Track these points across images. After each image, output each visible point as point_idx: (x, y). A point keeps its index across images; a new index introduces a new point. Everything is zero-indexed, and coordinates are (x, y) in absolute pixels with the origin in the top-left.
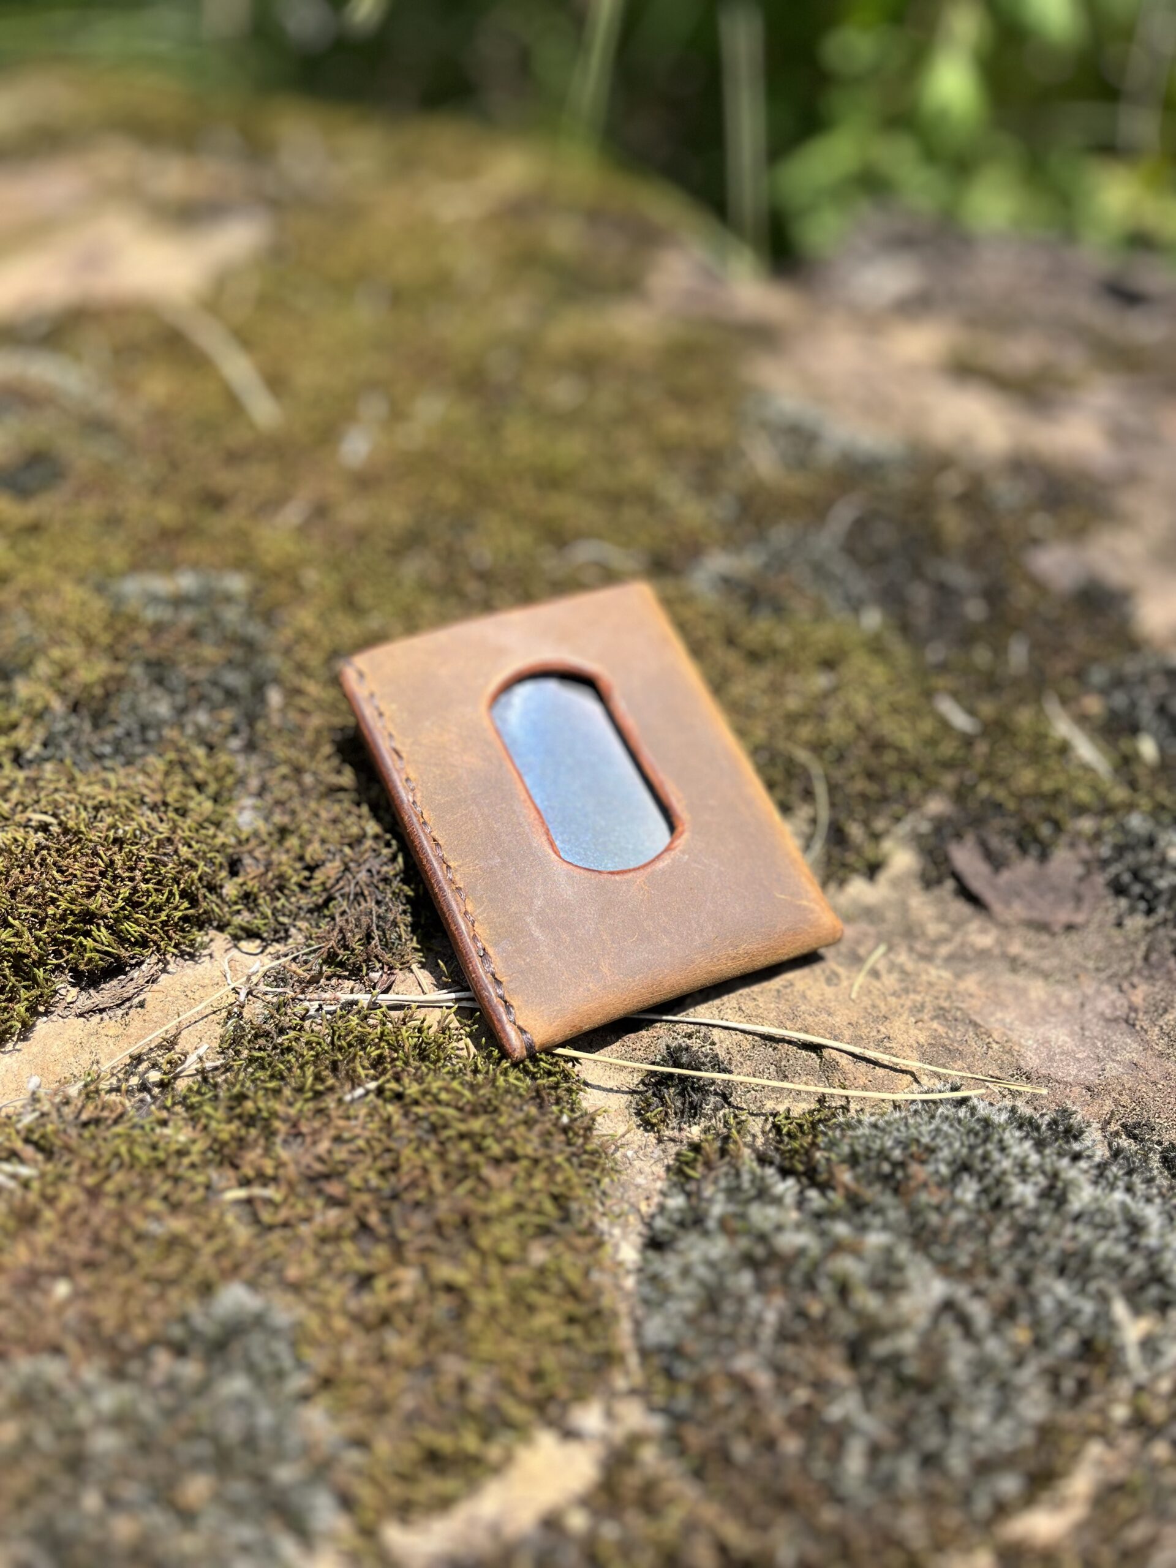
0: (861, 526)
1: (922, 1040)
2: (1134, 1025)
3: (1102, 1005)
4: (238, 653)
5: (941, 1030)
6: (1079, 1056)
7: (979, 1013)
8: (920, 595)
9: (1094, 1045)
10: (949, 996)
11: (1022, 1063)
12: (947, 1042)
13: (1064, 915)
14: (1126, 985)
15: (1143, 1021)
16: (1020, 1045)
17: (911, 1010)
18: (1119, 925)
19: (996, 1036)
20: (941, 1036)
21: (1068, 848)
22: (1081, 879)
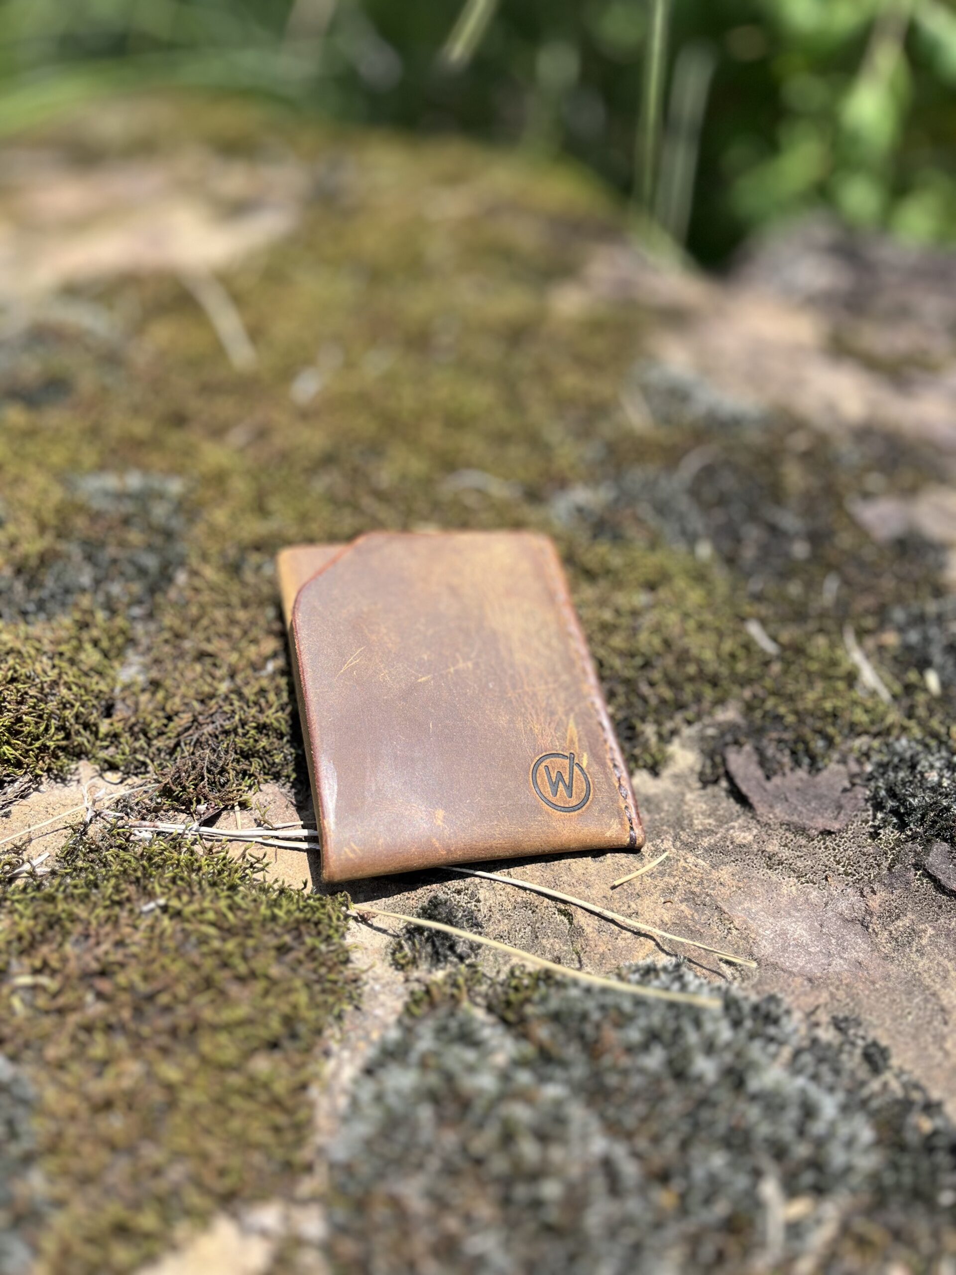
0: (708, 472)
1: (666, 919)
2: (867, 927)
3: (842, 906)
4: (158, 541)
5: (687, 912)
6: (812, 950)
7: (727, 901)
8: (753, 534)
9: (829, 941)
10: (701, 883)
11: (755, 950)
12: (691, 923)
13: (821, 823)
14: (867, 890)
15: (876, 925)
16: (757, 934)
17: (663, 891)
18: (874, 835)
19: (736, 923)
20: (686, 917)
21: (839, 762)
22: (845, 790)
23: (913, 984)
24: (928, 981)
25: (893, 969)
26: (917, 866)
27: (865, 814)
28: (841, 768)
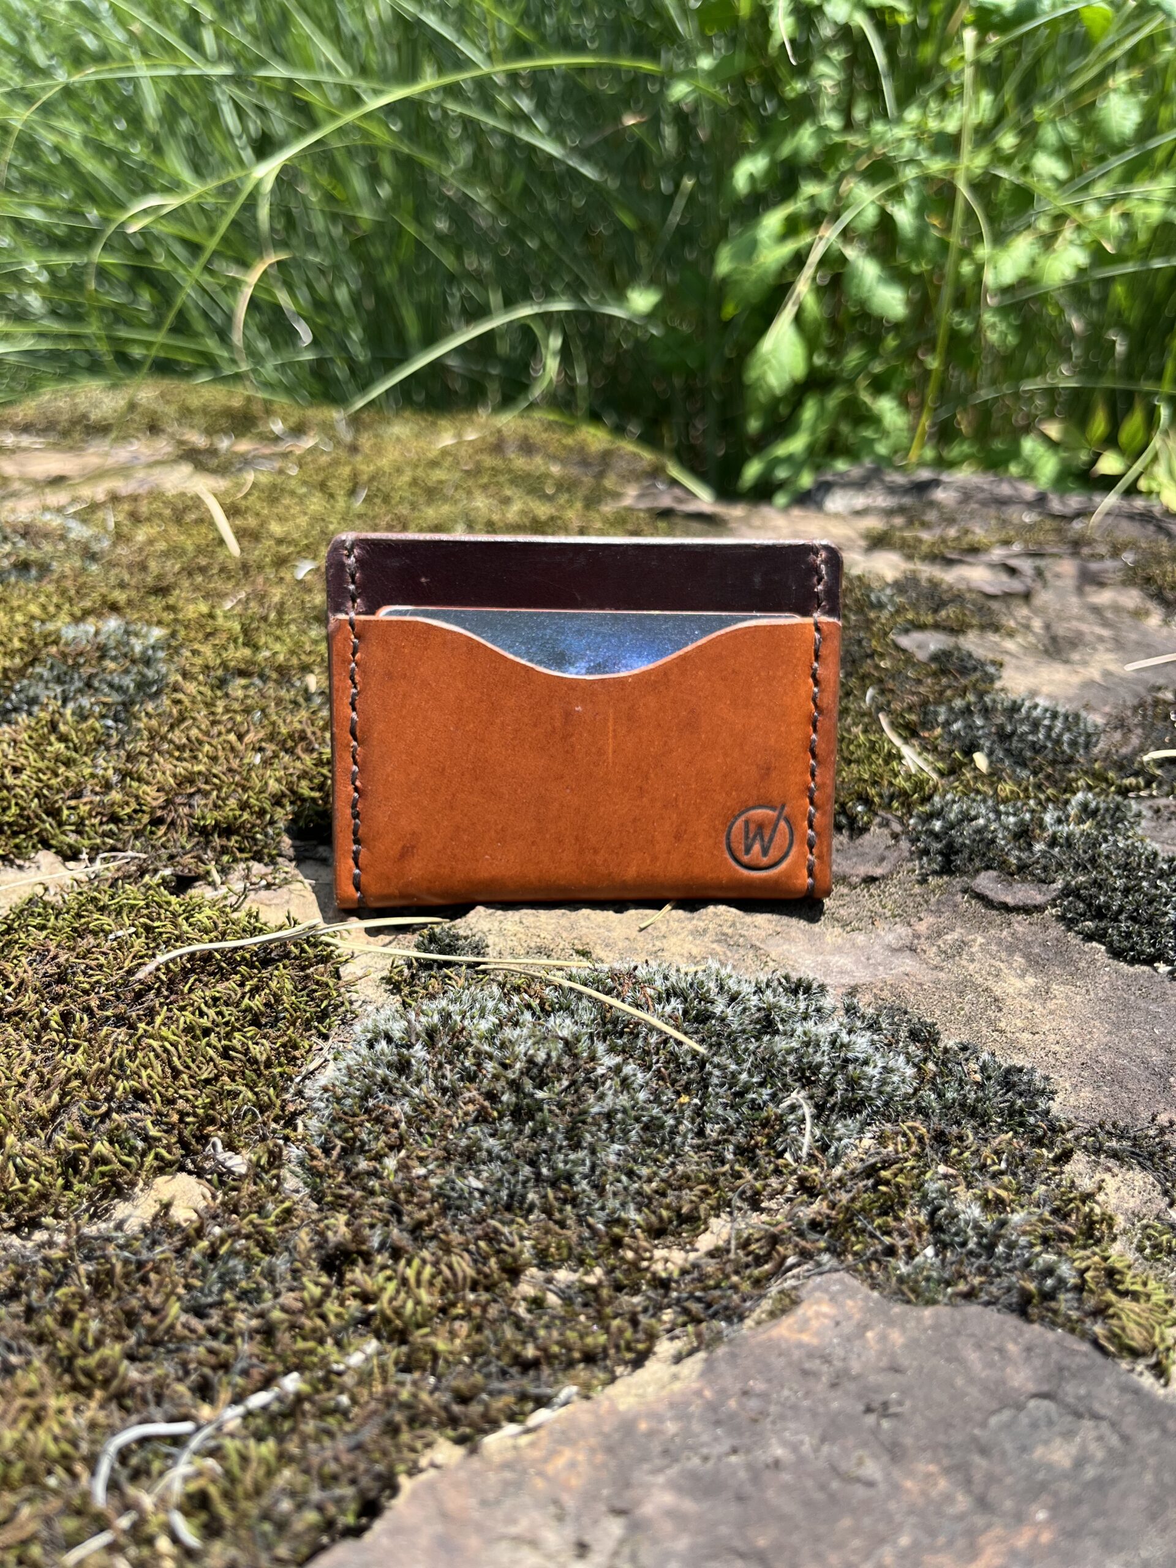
1: (695, 952)
2: (915, 949)
3: (890, 938)
5: (719, 949)
7: (763, 941)
10: (733, 925)
12: (723, 959)
13: (863, 870)
14: (913, 920)
15: (923, 944)
16: (796, 962)
17: (691, 933)
18: (923, 881)
19: (773, 955)
20: (718, 954)
21: (881, 825)
22: (888, 847)
23: (963, 986)
24: (980, 980)
25: (942, 975)
26: (965, 891)
27: (910, 865)
28: (886, 831)
